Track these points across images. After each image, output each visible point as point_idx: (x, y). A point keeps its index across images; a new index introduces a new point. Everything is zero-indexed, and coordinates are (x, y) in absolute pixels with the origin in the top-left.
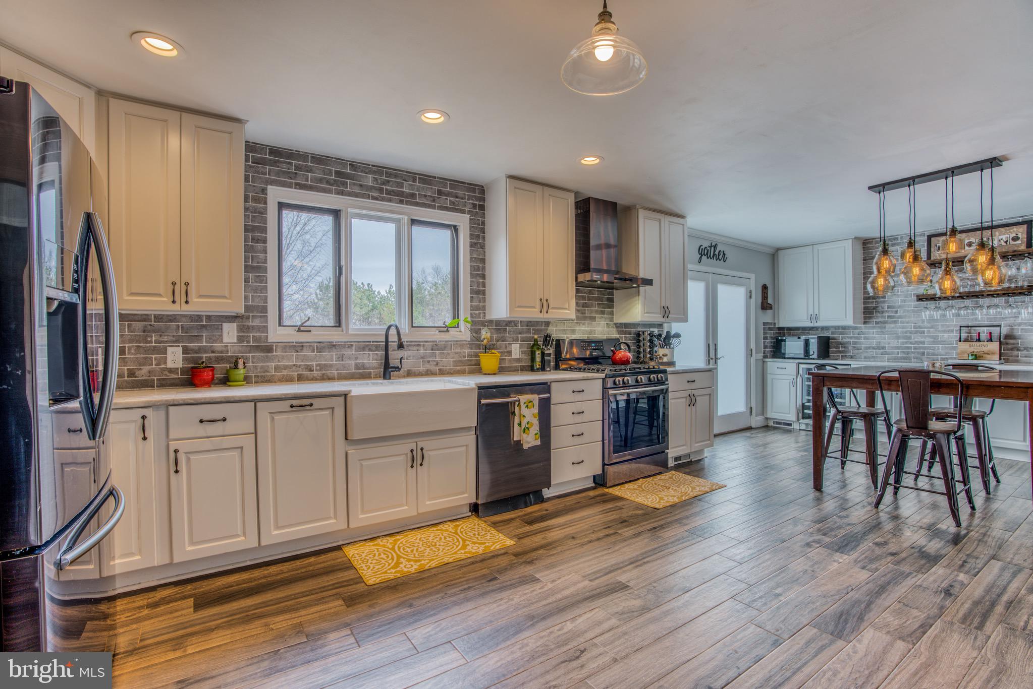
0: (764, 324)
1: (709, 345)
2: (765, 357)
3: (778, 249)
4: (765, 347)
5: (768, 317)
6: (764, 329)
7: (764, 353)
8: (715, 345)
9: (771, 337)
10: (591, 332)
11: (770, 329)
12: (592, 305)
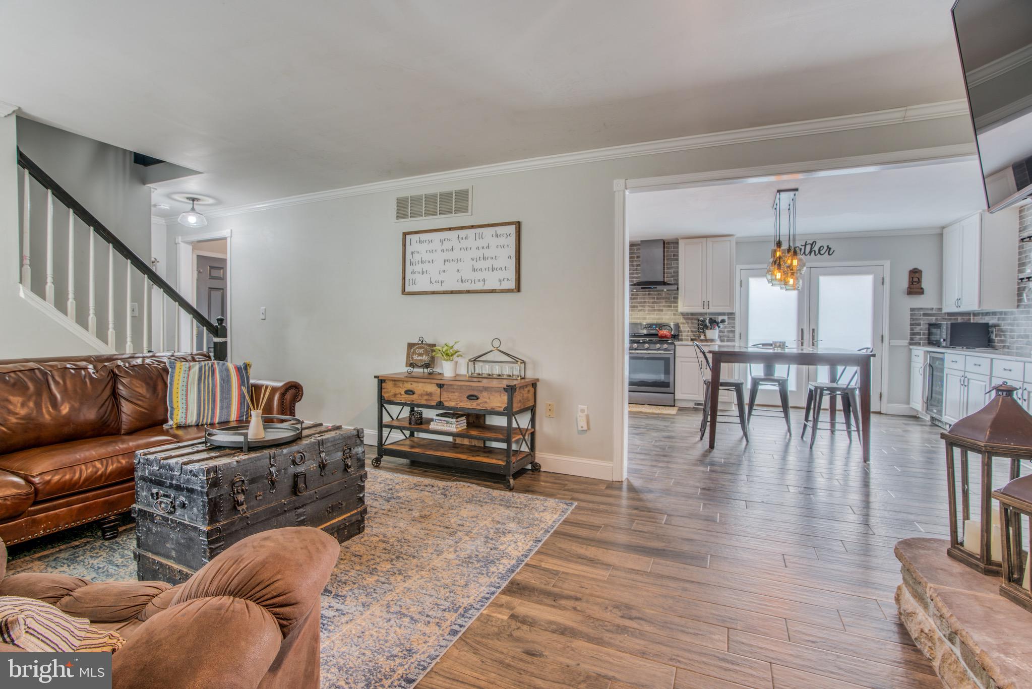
0: (912, 310)
1: (802, 330)
2: (912, 342)
3: (943, 228)
4: (913, 334)
5: (918, 302)
6: (911, 315)
7: (912, 339)
8: (813, 330)
9: (926, 323)
10: (659, 319)
11: (925, 315)
12: (660, 302)
